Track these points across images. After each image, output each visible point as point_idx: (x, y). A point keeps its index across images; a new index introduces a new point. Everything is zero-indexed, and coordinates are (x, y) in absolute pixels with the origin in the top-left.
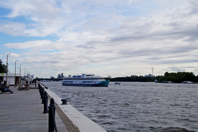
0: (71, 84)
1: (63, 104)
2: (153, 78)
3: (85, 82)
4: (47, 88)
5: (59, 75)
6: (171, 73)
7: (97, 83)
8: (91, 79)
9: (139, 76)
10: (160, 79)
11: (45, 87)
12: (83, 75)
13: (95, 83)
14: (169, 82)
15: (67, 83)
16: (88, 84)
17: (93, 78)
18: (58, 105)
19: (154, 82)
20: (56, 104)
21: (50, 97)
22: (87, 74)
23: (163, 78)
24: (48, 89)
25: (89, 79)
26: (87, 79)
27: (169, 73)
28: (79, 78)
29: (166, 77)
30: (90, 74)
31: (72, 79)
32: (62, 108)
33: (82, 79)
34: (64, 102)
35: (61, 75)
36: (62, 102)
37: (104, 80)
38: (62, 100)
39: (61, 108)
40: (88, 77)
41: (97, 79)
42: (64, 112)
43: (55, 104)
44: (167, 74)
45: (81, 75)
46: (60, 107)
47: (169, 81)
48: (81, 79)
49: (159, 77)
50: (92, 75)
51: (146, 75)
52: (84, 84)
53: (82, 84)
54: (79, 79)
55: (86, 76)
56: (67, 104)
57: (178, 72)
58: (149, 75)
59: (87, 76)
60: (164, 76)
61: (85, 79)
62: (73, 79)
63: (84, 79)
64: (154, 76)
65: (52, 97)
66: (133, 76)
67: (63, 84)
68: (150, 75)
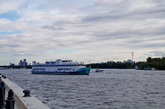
0: (42, 72)
1: (25, 96)
2: (133, 65)
3: (61, 69)
4: (5, 78)
5: (21, 61)
6: (155, 58)
7: (75, 71)
8: (68, 65)
9: (116, 62)
10: (141, 66)
11: (3, 76)
12: (58, 61)
13: (73, 70)
14: (152, 69)
15: (38, 71)
16: (65, 72)
17: (70, 64)
18: (19, 98)
19: (134, 68)
20: (16, 96)
21: (8, 88)
22: (63, 60)
23: (145, 64)
24: (7, 79)
25: (65, 66)
26: (63, 66)
27: (152, 58)
28: (52, 64)
29: (149, 63)
30: (66, 60)
31: (44, 66)
32: (24, 101)
33: (57, 66)
34: (27, 94)
35: (23, 61)
36: (24, 94)
37: (84, 67)
38: (24, 92)
39: (22, 101)
40: (64, 63)
41: (75, 65)
42: (26, 106)
43: (14, 97)
44: (149, 59)
45: (55, 61)
46: (21, 99)
47: (153, 67)
48: (55, 66)
49: (140, 63)
50: (70, 61)
51: (124, 61)
52: (59, 72)
53: (57, 72)
54: (53, 66)
55: (61, 61)
56: (30, 96)
57: (163, 57)
58: (128, 60)
59: (63, 61)
60: (146, 61)
61: (61, 66)
62: (46, 66)
63: (59, 66)
64: (135, 62)
65: (11, 88)
66: (110, 62)
67: (33, 72)
68: (130, 60)
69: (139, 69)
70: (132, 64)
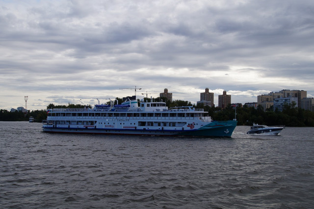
0: (86, 129)
2: (26, 115)
7: (196, 127)
10: (39, 117)
19: (28, 121)
23: (45, 114)
27: (55, 105)
28: (119, 111)
31: (93, 115)
49: (37, 112)
51: (12, 109)
53: (136, 130)
57: (70, 105)
58: (18, 108)
60: (46, 110)
64: (29, 111)
68: (22, 108)
69: (35, 121)
70: (25, 113)
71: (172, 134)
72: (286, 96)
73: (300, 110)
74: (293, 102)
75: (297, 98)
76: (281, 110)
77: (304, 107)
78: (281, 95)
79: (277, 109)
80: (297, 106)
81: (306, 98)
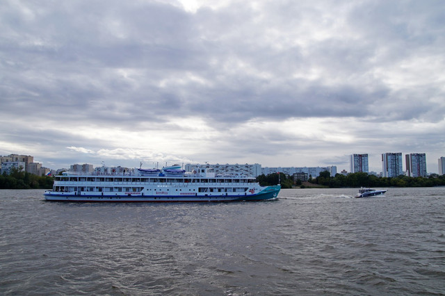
7: (256, 192)
13: (252, 191)
28: (173, 176)
48: (187, 181)
53: (196, 196)
71: (233, 199)
72: (14, 160)
73: (27, 174)
74: (21, 166)
75: (24, 163)
76: (9, 173)
77: (30, 171)
78: (10, 159)
79: (5, 172)
80: (24, 170)
81: (32, 163)
